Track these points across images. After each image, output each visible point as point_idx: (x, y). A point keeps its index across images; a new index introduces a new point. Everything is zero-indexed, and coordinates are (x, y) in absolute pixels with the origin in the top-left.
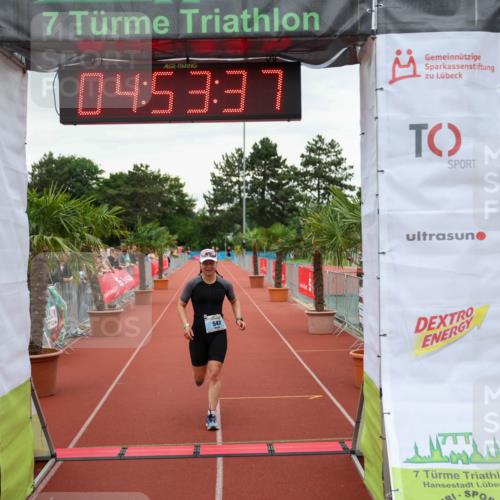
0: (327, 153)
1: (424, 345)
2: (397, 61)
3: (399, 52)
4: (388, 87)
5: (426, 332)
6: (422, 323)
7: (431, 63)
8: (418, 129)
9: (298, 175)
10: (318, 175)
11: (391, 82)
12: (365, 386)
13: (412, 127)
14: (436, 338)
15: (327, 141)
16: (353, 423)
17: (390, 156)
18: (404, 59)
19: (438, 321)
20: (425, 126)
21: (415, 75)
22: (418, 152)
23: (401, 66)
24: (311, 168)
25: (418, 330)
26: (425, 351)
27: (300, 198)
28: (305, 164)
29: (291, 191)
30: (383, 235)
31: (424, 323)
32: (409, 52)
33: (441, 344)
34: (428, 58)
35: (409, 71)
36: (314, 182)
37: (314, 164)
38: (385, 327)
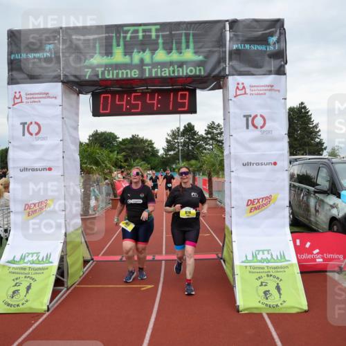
0: (216, 129)
1: (251, 212)
2: (237, 88)
3: (238, 84)
4: (233, 99)
5: (251, 206)
6: (250, 202)
7: (252, 88)
8: (247, 117)
9: (203, 139)
10: (212, 139)
11: (235, 97)
12: (226, 230)
13: (244, 116)
14: (256, 209)
15: (216, 124)
16: (221, 244)
17: (236, 129)
18: (241, 87)
19: (256, 201)
20: (250, 116)
21: (245, 93)
22: (247, 127)
23: (240, 90)
24: (209, 136)
25: (248, 205)
26: (252, 214)
27: (205, 149)
28: (206, 134)
29: (201, 146)
30: (232, 164)
31: (251, 202)
32: (243, 84)
33: (258, 211)
34: (250, 86)
35: (243, 92)
36: (211, 142)
37: (210, 134)
38: (234, 204)
